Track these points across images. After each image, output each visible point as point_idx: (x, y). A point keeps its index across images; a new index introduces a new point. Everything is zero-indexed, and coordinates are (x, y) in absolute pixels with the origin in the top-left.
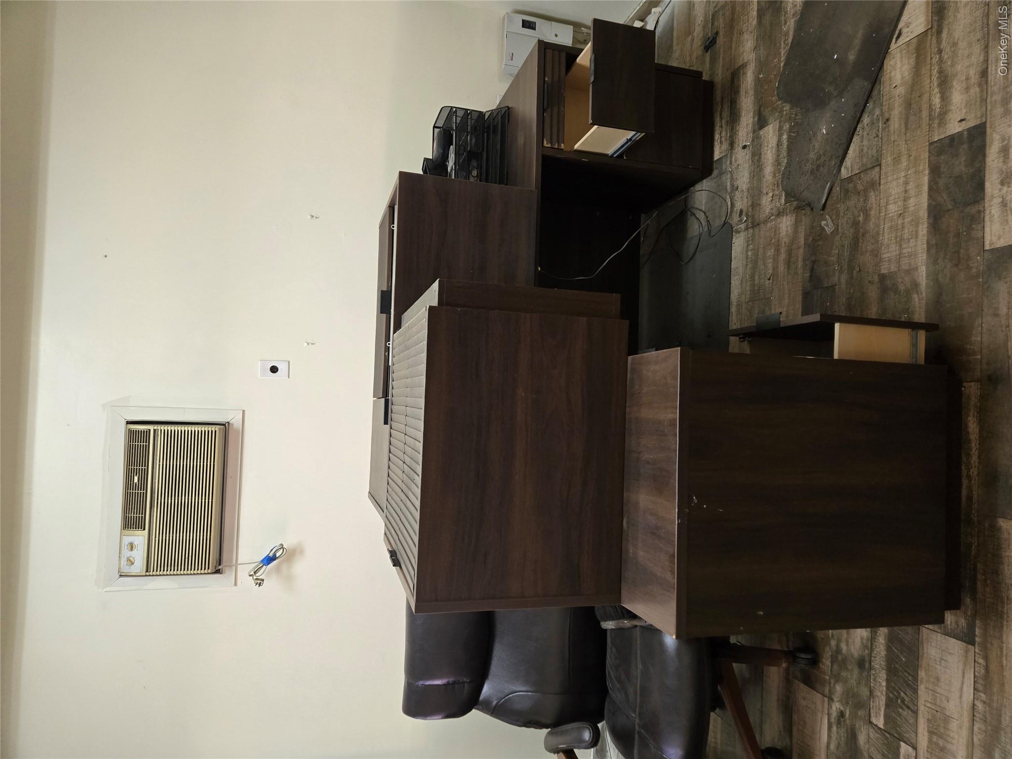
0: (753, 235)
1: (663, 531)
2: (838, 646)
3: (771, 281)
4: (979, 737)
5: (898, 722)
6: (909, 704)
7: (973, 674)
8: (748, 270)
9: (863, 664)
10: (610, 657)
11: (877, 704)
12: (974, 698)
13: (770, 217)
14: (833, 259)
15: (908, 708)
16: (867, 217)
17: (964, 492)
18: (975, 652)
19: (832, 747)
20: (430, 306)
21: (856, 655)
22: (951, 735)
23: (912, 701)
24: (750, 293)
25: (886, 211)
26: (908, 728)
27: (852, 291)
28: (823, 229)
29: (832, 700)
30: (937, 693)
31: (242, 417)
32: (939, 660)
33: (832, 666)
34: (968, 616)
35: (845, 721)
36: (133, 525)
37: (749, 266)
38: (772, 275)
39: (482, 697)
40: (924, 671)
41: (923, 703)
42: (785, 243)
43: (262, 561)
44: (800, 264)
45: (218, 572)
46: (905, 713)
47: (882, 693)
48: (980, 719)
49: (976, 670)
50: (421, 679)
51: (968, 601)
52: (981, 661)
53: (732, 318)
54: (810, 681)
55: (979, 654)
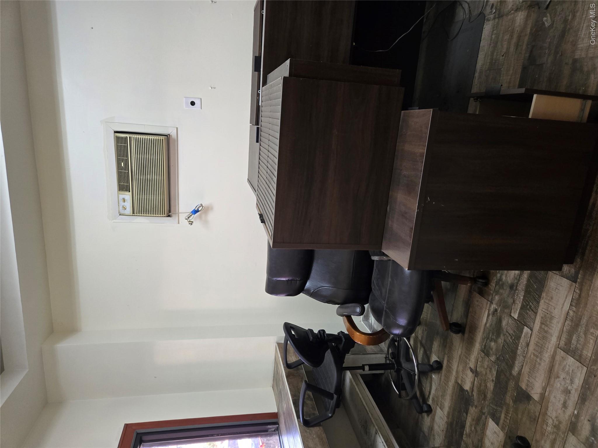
0: (498, 23)
1: (409, 215)
2: (501, 277)
3: (504, 57)
4: (567, 328)
5: (525, 317)
6: (533, 309)
7: (572, 297)
8: (490, 48)
9: (513, 287)
10: (375, 274)
11: (516, 307)
12: (569, 309)
13: (511, 11)
14: (546, 45)
15: (533, 310)
16: (574, 16)
17: (592, 201)
18: (575, 286)
19: (488, 325)
20: (284, 77)
21: (510, 282)
22: (552, 325)
23: (535, 307)
24: (489, 64)
25: (587, 14)
26: (530, 320)
27: (554, 69)
28: (544, 24)
29: (492, 303)
30: (550, 305)
31: (176, 131)
32: (555, 289)
33: (496, 286)
34: (577, 268)
35: (497, 314)
36: (124, 189)
37: (492, 45)
38: (505, 53)
39: (306, 288)
40: (545, 293)
41: (541, 309)
42: (517, 31)
43: (192, 212)
44: (524, 47)
45: (169, 216)
46: (530, 313)
47: (520, 302)
48: (570, 319)
49: (574, 295)
50: (275, 277)
51: (579, 260)
52: (578, 291)
53: (475, 81)
54: (482, 293)
55: (577, 288)
